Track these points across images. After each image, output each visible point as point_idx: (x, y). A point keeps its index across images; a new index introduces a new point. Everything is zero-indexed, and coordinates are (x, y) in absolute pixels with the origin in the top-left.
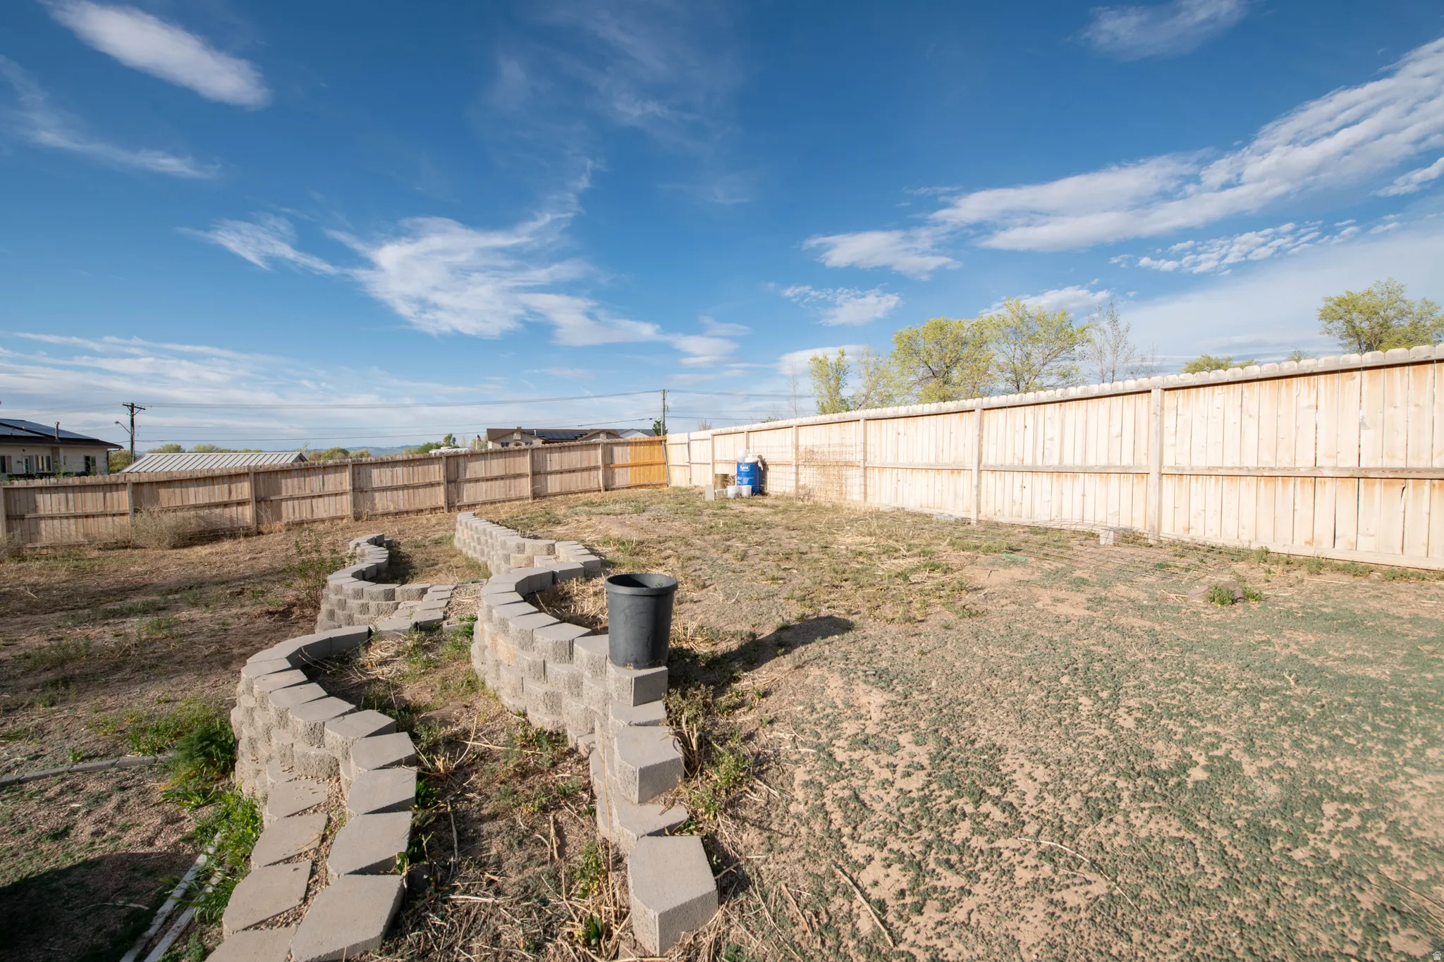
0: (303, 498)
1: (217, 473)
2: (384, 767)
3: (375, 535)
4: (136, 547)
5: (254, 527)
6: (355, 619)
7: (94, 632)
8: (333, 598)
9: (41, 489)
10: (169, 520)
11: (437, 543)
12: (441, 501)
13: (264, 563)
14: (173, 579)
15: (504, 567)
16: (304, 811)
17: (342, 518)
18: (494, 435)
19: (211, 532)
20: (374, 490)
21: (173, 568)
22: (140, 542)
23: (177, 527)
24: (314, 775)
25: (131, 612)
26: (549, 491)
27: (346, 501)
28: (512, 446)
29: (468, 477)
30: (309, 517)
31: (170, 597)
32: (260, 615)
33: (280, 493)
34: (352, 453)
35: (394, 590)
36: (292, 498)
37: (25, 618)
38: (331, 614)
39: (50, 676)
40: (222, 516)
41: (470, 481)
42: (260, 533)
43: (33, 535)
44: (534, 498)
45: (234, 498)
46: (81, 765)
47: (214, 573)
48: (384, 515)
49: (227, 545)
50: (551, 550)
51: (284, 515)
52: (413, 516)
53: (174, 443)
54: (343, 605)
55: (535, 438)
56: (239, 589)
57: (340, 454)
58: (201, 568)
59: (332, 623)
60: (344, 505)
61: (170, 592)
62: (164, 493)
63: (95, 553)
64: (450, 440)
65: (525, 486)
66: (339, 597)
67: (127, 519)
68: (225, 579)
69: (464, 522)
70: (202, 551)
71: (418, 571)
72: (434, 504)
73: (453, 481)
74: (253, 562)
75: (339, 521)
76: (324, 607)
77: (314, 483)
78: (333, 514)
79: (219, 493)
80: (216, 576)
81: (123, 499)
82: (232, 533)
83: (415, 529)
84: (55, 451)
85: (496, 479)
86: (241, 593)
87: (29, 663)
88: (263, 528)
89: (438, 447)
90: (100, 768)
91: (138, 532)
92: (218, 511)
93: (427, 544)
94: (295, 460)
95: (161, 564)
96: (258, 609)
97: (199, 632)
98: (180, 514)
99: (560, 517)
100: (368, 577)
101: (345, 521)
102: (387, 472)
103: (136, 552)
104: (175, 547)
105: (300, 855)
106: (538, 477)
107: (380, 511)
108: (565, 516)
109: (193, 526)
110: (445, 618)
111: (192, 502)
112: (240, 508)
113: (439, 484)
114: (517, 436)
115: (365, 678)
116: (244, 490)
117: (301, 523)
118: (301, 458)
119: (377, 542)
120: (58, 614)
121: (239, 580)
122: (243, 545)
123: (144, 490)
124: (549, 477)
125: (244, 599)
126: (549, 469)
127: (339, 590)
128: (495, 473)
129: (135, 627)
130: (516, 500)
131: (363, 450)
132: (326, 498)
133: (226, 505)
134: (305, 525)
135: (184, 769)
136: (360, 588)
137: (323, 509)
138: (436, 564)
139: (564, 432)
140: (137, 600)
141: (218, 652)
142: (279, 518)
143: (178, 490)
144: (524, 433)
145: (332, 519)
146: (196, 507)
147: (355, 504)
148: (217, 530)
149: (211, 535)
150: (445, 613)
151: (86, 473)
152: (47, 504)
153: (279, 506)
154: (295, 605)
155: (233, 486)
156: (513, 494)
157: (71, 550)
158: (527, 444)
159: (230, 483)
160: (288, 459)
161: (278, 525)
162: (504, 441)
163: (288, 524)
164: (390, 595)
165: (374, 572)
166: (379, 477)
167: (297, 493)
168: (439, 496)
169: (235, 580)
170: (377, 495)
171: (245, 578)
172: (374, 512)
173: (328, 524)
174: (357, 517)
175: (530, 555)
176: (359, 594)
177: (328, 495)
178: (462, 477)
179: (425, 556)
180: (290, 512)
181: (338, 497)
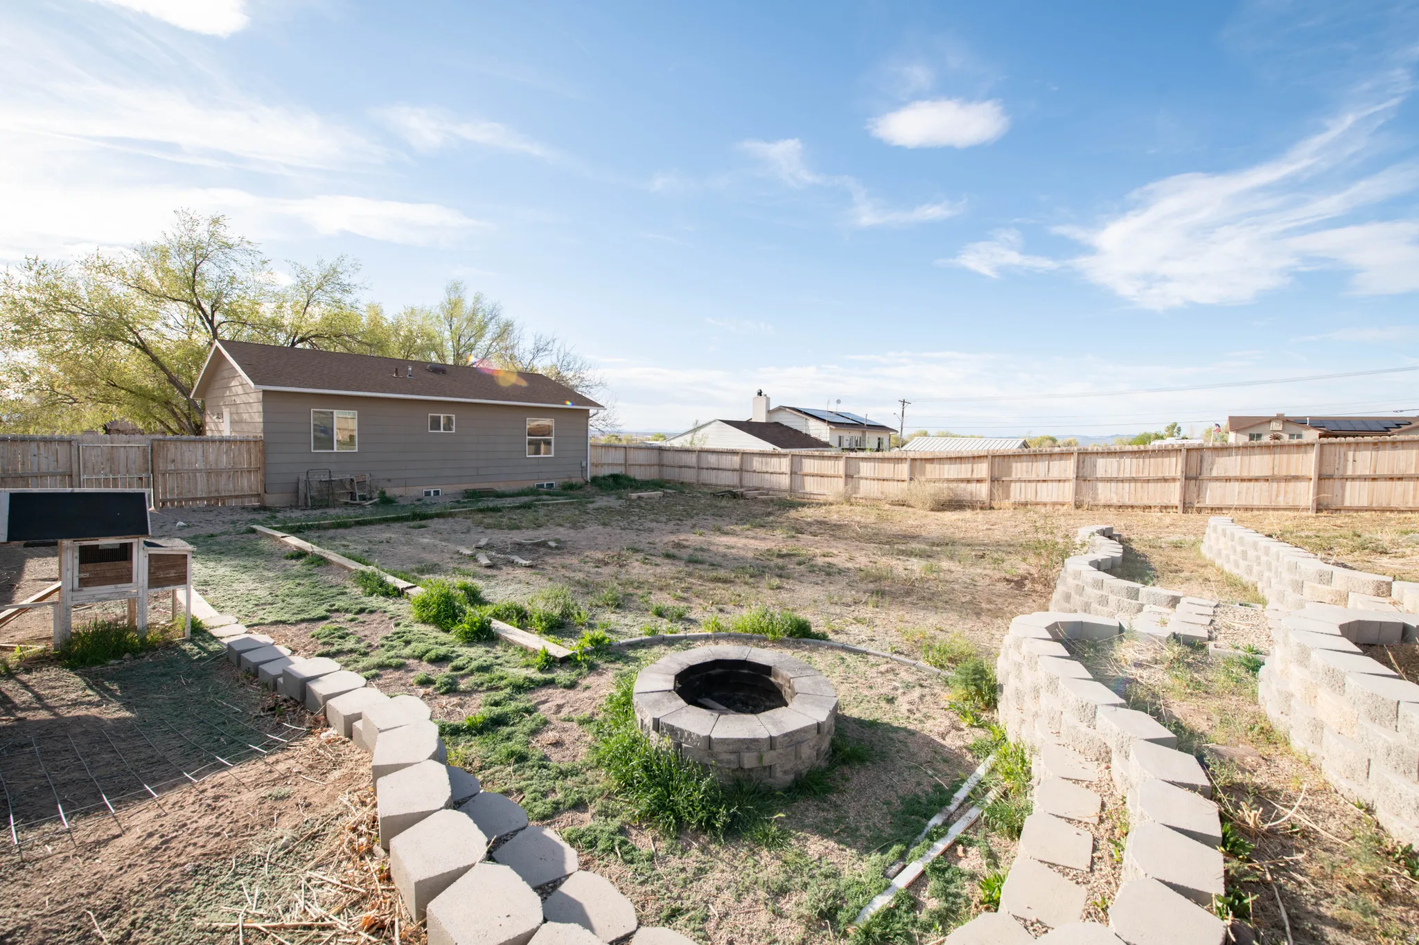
0: (1029, 481)
1: (965, 454)
2: (1173, 783)
3: (1104, 527)
4: (909, 506)
5: (987, 502)
6: (1091, 608)
7: (894, 562)
8: (1071, 582)
9: (863, 459)
10: (930, 488)
11: (1177, 546)
12: (1175, 499)
13: (998, 535)
14: (934, 535)
15: (1292, 596)
16: (1077, 781)
17: (1063, 504)
18: (1237, 424)
19: (957, 501)
20: (1097, 480)
21: (934, 527)
22: (912, 503)
23: (935, 495)
24: (1082, 751)
25: (911, 554)
26: (1347, 503)
27: (1069, 488)
28: (1266, 439)
29: (1214, 474)
30: (1033, 499)
31: (934, 548)
32: (999, 580)
33: (1010, 475)
34: (1059, 442)
35: (1138, 589)
36: (1020, 481)
37: (857, 543)
38: (1067, 598)
39: (871, 586)
40: (965, 490)
41: (1217, 479)
42: (991, 508)
43: (856, 489)
44: (1318, 510)
45: (975, 476)
46: (895, 656)
47: (962, 535)
48: (1105, 506)
49: (968, 514)
50: (1384, 590)
51: (1012, 494)
52: (1140, 512)
53: (924, 429)
54: (1081, 590)
55: (1307, 429)
56: (981, 553)
57: (1049, 442)
58: (952, 530)
59: (1067, 605)
60: (1067, 492)
61: (933, 544)
62: (928, 466)
63: (887, 507)
64: (1174, 429)
65: (1305, 494)
66: (1076, 582)
67: (905, 484)
68: (969, 542)
69: (1220, 528)
70: (950, 516)
71: (1159, 574)
72: (1165, 502)
73: (1193, 477)
74: (990, 532)
75: (1060, 507)
76: (1060, 589)
77: (1040, 468)
78: (1054, 499)
79: (963, 470)
80: (963, 538)
81: (904, 470)
82: (971, 505)
83: (1145, 526)
84: (864, 433)
85: (1257, 480)
86: (982, 557)
87: (862, 574)
88: (994, 504)
89: (1158, 437)
90: (907, 664)
91: (911, 495)
92: (963, 485)
93: (1163, 545)
94: (1020, 447)
95: (925, 521)
96: (997, 575)
97: (955, 581)
98: (937, 484)
99: (1386, 544)
100: (1103, 568)
101: (1065, 507)
102: (1113, 462)
103: (910, 509)
104: (932, 510)
105: (1080, 822)
106: (1327, 483)
107: (1102, 502)
108: (1394, 543)
109: (945, 496)
110: (1210, 639)
111: (946, 477)
112: (978, 485)
113: (1174, 480)
114: (1276, 426)
115: (1121, 674)
116: (983, 470)
117: (1025, 504)
118: (1025, 445)
119: (1108, 534)
120: (873, 545)
121: (980, 545)
122: (980, 516)
123: (918, 463)
124: (1349, 484)
125: (984, 562)
126: (1349, 473)
127: (1078, 575)
128: (1256, 473)
129: (917, 566)
130: (1285, 509)
131: (1071, 439)
132: (1050, 484)
133: (968, 481)
134: (1029, 507)
135: (960, 691)
136: (1100, 578)
137: (1047, 493)
138: (1181, 571)
139: (1363, 420)
140: (914, 545)
141: (970, 602)
142: (1008, 497)
143: (937, 466)
144: (1287, 421)
145: (1054, 504)
146: (949, 481)
147: (1077, 492)
148: (962, 501)
149: (956, 504)
150: (1210, 632)
151: (878, 450)
152: (866, 469)
153: (1008, 487)
154: (1026, 579)
155: (975, 466)
156: (1281, 502)
157: (873, 502)
158: (1291, 436)
159: (973, 464)
160: (1013, 446)
161: (1007, 503)
162: (1255, 431)
163: (1014, 503)
164: (1134, 594)
165: (1109, 565)
166: (1104, 467)
167: (1025, 477)
168: (1174, 494)
169: (976, 545)
170: (1100, 485)
171: (984, 545)
172: (1096, 503)
173: (1049, 508)
174: (1078, 506)
175: (1343, 589)
176: (1099, 585)
177: (1052, 481)
178: (1205, 474)
179: (1165, 559)
180: (1018, 492)
181: (1061, 484)
